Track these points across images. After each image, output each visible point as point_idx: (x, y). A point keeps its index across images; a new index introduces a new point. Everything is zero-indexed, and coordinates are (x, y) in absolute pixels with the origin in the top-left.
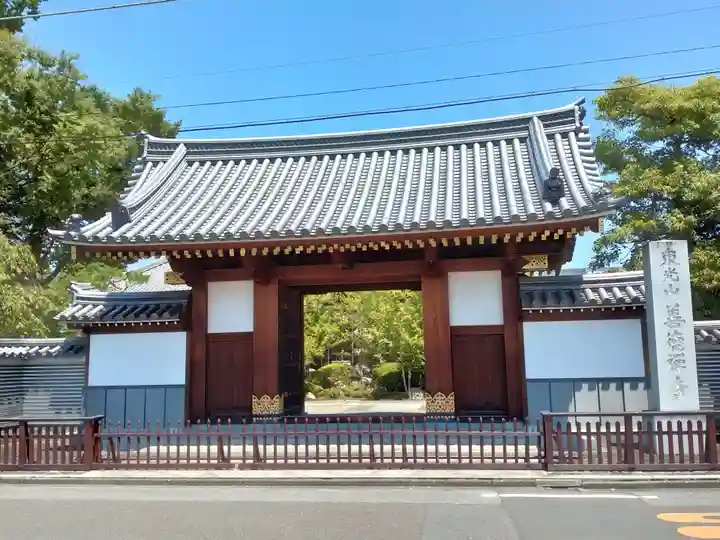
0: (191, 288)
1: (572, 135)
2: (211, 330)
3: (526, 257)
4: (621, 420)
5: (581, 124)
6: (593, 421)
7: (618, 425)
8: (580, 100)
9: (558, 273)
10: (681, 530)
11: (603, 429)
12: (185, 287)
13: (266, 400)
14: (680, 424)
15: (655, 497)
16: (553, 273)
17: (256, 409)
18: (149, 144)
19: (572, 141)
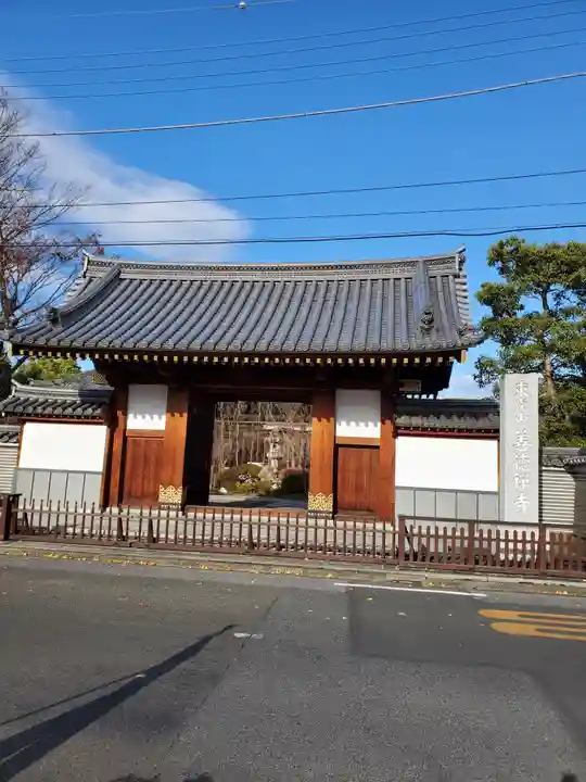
0: (113, 389)
1: (450, 278)
2: (129, 427)
3: (403, 381)
4: (466, 526)
5: (460, 269)
6: (450, 526)
7: (462, 530)
8: (461, 249)
9: (435, 397)
10: (494, 626)
11: (458, 534)
12: (108, 387)
13: (171, 490)
15: (484, 595)
16: (431, 397)
17: (162, 498)
18: (89, 261)
19: (451, 285)
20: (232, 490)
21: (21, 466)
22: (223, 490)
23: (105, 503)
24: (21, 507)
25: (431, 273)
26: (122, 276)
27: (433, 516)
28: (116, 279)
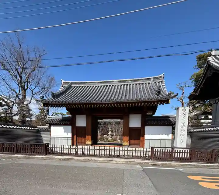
0: (72, 116)
1: (160, 82)
2: (77, 126)
5: (163, 80)
7: (170, 150)
13: (89, 141)
14: (180, 151)
17: (87, 143)
18: (63, 82)
19: (161, 84)
20: (101, 141)
21: (51, 136)
22: (100, 141)
23: (73, 144)
24: (49, 147)
25: (155, 81)
26: (72, 86)
27: (160, 146)
28: (70, 87)
